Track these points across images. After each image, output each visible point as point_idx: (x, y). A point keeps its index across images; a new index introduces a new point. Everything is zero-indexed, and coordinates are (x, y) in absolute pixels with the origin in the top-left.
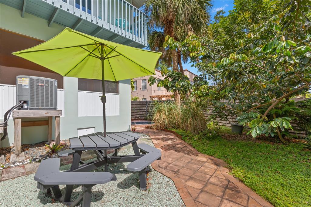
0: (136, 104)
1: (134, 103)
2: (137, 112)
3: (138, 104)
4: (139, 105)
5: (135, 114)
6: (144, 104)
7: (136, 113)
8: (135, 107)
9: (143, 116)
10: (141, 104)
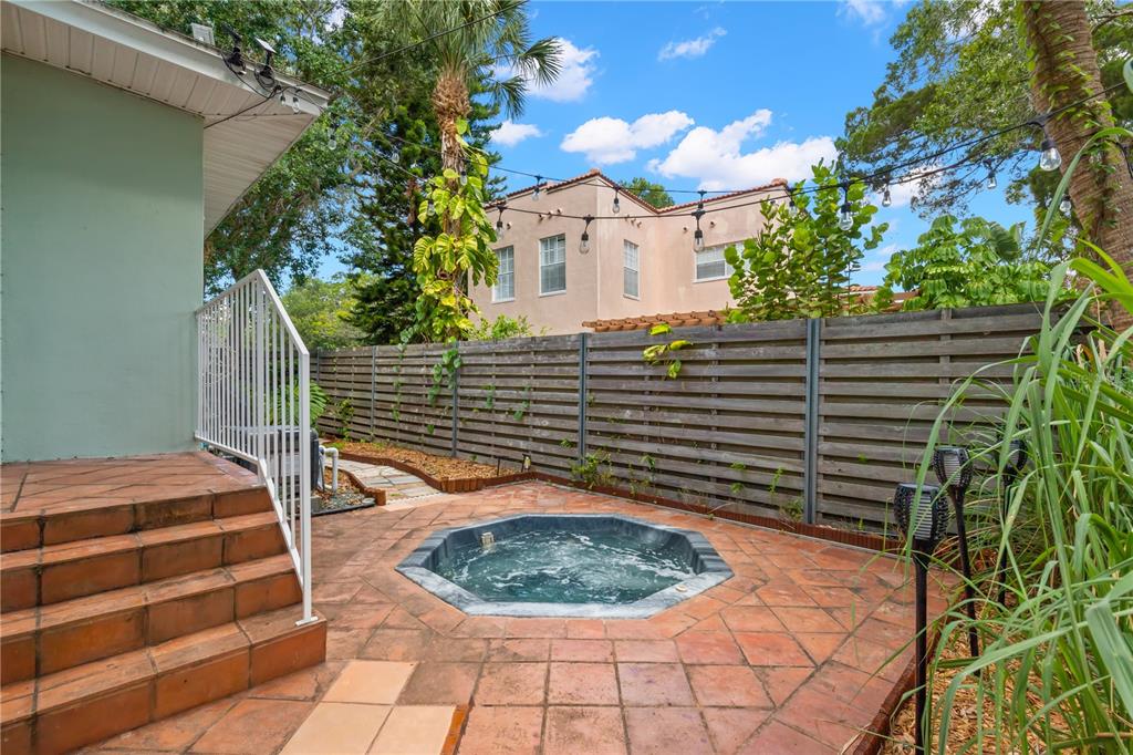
0: (507, 360)
1: (489, 354)
2: (513, 420)
3: (520, 359)
4: (524, 371)
5: (497, 435)
6: (562, 358)
7: (503, 429)
8: (498, 382)
9: (553, 449)
10: (540, 359)
